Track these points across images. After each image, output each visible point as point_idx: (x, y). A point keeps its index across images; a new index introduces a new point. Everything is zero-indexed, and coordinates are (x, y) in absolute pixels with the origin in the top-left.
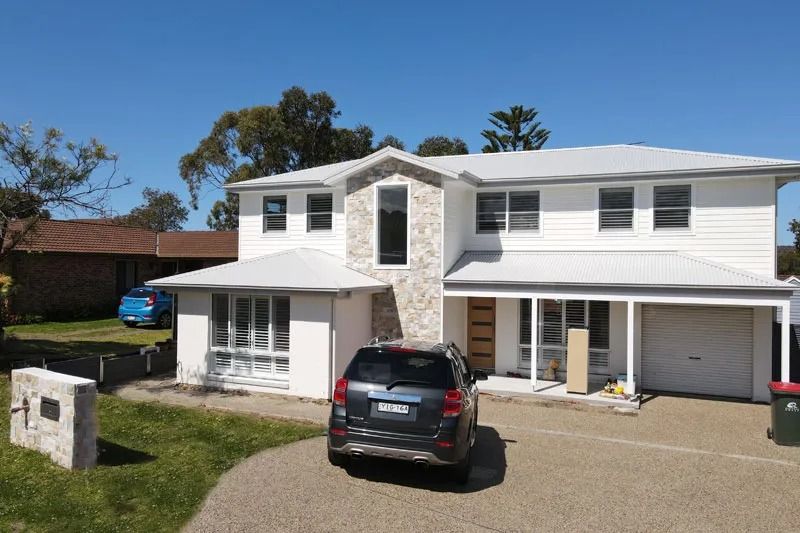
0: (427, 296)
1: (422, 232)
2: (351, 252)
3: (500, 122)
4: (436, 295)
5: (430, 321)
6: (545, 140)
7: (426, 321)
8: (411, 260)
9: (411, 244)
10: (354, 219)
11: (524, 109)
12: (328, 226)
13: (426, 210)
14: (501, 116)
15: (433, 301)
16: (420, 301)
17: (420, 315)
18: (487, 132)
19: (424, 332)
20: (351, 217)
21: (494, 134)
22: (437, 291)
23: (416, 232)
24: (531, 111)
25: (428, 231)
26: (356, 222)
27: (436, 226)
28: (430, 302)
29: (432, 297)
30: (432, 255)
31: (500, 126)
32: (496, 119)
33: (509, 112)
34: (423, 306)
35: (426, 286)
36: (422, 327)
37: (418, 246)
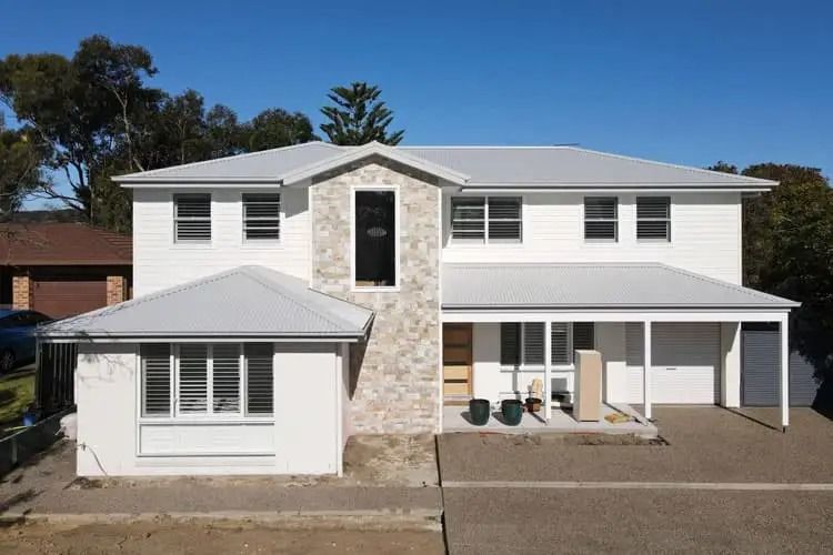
0: (422, 325)
1: (414, 246)
2: (319, 271)
3: (340, 98)
4: (435, 323)
5: (427, 354)
6: (389, 121)
7: (421, 354)
8: (402, 280)
9: (402, 261)
10: (323, 229)
11: (368, 87)
12: (274, 234)
13: (421, 220)
14: (343, 92)
15: (430, 328)
16: (412, 330)
17: (414, 348)
18: (329, 109)
19: (420, 366)
20: (319, 227)
21: (335, 111)
22: (435, 318)
23: (407, 246)
24: (374, 89)
25: (422, 246)
26: (326, 233)
27: (432, 239)
28: (426, 331)
29: (429, 325)
30: (429, 274)
31: (340, 103)
32: (336, 95)
33: (351, 89)
34: (417, 335)
35: (420, 312)
36: (417, 361)
37: (410, 263)
